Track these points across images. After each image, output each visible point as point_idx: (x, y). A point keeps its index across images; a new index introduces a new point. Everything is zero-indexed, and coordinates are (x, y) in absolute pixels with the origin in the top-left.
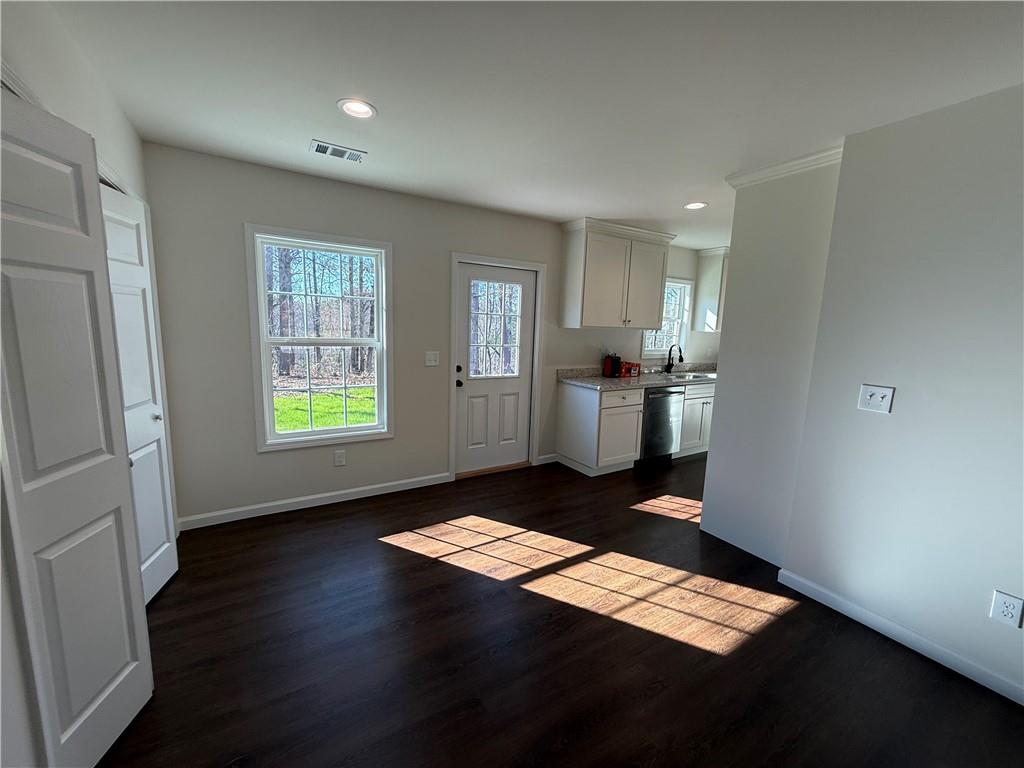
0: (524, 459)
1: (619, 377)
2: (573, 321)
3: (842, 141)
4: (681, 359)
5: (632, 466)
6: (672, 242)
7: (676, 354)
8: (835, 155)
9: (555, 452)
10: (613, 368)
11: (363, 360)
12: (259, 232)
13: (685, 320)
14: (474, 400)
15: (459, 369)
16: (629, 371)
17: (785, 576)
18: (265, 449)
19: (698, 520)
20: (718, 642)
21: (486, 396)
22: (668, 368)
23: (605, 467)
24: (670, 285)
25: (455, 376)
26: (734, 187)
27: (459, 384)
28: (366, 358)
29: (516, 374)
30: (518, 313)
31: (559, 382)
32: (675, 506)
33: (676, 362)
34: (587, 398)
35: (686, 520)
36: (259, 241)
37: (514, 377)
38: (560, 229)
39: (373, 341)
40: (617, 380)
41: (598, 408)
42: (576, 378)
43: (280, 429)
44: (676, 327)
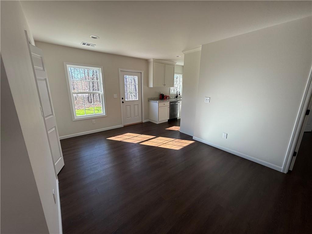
0: (141, 121)
1: (164, 99)
2: (151, 85)
3: (201, 46)
4: (179, 95)
5: (167, 121)
6: (176, 64)
7: (178, 93)
8: (200, 49)
9: (148, 119)
10: (162, 97)
11: (91, 99)
12: (68, 64)
13: (181, 84)
14: (127, 106)
15: (123, 98)
16: (166, 98)
17: (194, 138)
18: (74, 120)
19: (179, 130)
20: (178, 148)
21: (130, 105)
22: (177, 97)
23: (160, 121)
24: (176, 76)
25: (122, 100)
26: (184, 53)
27: (123, 102)
28: (92, 98)
29: (137, 99)
30: (137, 84)
31: (148, 101)
32: (176, 128)
33: (178, 95)
34: (155, 105)
35: (177, 131)
36: (67, 66)
37: (137, 100)
38: (147, 61)
39: (99, 92)
40: (163, 100)
41: (158, 107)
42: (153, 100)
43: (77, 115)
44: (179, 86)
